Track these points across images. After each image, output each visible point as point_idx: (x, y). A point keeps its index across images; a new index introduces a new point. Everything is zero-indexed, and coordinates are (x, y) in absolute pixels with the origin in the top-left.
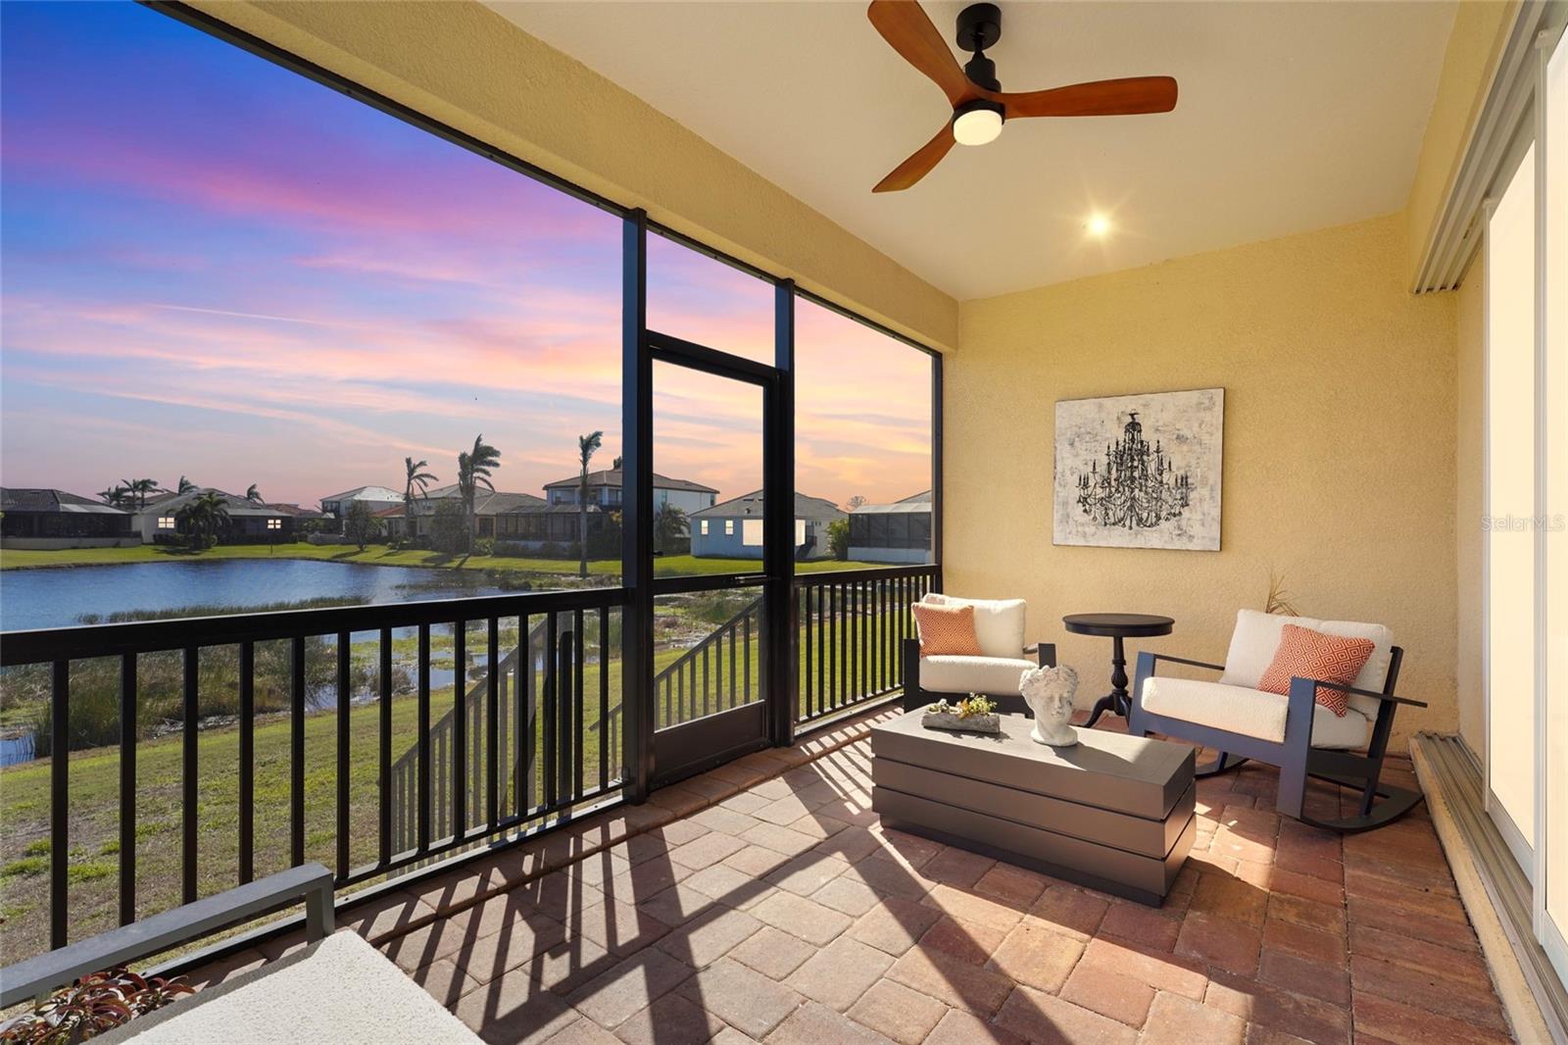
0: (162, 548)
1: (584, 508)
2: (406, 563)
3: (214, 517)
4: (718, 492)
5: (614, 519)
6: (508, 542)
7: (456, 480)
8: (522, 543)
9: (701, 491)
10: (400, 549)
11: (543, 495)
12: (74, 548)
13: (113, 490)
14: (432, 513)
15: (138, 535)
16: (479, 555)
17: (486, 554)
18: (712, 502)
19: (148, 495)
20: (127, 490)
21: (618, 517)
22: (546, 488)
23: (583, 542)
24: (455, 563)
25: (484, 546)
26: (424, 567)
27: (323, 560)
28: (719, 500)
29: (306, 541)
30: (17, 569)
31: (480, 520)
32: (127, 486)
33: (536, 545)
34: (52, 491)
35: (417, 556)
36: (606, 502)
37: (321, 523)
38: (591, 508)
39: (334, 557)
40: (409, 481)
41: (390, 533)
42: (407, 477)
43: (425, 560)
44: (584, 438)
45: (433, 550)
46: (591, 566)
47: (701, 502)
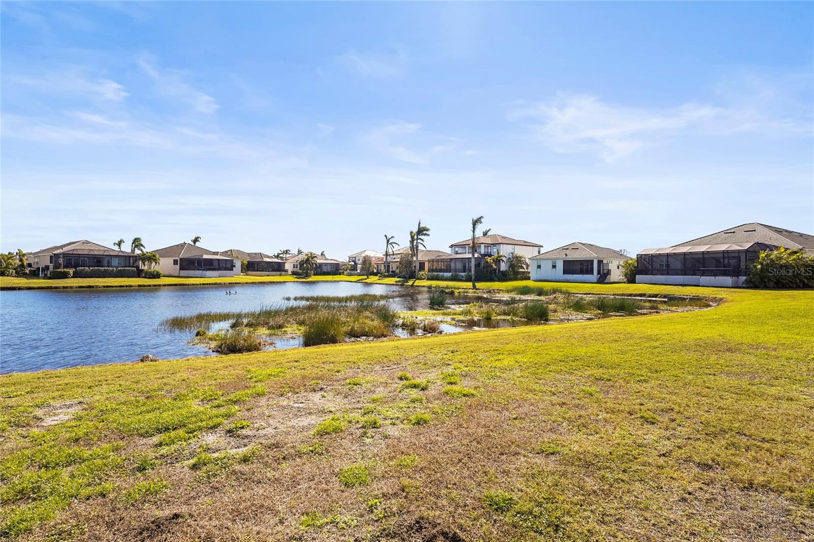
0: (295, 276)
1: (473, 255)
2: (389, 283)
3: (312, 263)
4: (542, 247)
5: (489, 261)
6: (434, 273)
7: (408, 245)
8: (441, 274)
9: (533, 246)
10: (384, 277)
11: (449, 251)
12: (268, 276)
13: (276, 254)
14: (399, 260)
15: (287, 271)
16: (421, 280)
17: (424, 279)
18: (539, 252)
19: (288, 255)
20: (281, 254)
21: (491, 260)
22: (451, 246)
23: (473, 273)
24: (410, 283)
25: (423, 275)
26: (397, 285)
27: (353, 282)
28: (543, 251)
29: (344, 275)
30: (253, 283)
31: (419, 263)
32: (281, 252)
33: (449, 274)
34: (260, 253)
35: (393, 280)
36: (483, 252)
37: (349, 266)
38: (476, 255)
39: (358, 280)
40: (387, 246)
41: (378, 270)
42: (386, 244)
43: (396, 282)
44: (474, 219)
45: (398, 277)
46: (478, 285)
47: (533, 252)
